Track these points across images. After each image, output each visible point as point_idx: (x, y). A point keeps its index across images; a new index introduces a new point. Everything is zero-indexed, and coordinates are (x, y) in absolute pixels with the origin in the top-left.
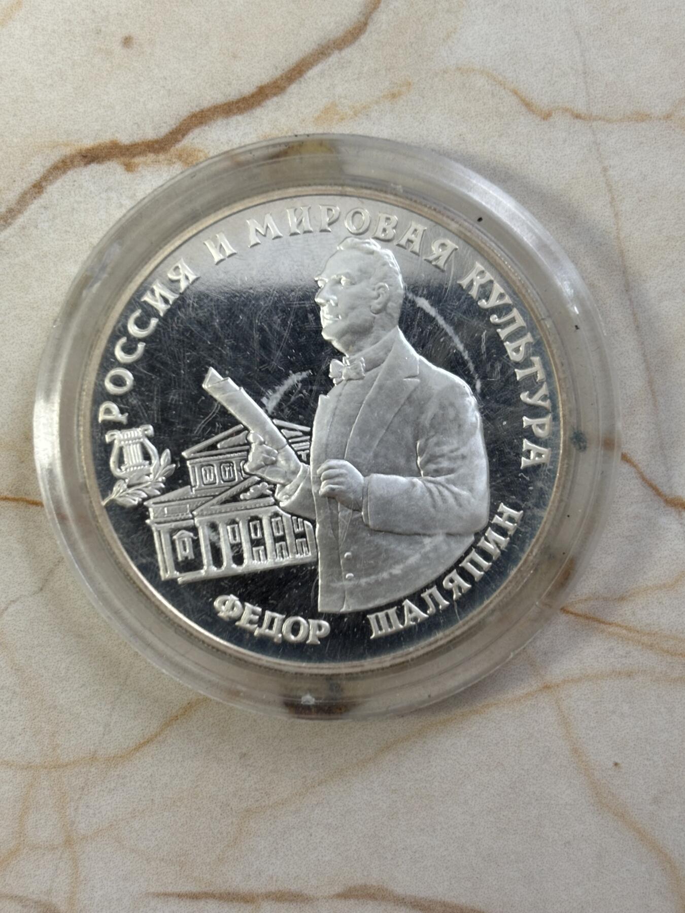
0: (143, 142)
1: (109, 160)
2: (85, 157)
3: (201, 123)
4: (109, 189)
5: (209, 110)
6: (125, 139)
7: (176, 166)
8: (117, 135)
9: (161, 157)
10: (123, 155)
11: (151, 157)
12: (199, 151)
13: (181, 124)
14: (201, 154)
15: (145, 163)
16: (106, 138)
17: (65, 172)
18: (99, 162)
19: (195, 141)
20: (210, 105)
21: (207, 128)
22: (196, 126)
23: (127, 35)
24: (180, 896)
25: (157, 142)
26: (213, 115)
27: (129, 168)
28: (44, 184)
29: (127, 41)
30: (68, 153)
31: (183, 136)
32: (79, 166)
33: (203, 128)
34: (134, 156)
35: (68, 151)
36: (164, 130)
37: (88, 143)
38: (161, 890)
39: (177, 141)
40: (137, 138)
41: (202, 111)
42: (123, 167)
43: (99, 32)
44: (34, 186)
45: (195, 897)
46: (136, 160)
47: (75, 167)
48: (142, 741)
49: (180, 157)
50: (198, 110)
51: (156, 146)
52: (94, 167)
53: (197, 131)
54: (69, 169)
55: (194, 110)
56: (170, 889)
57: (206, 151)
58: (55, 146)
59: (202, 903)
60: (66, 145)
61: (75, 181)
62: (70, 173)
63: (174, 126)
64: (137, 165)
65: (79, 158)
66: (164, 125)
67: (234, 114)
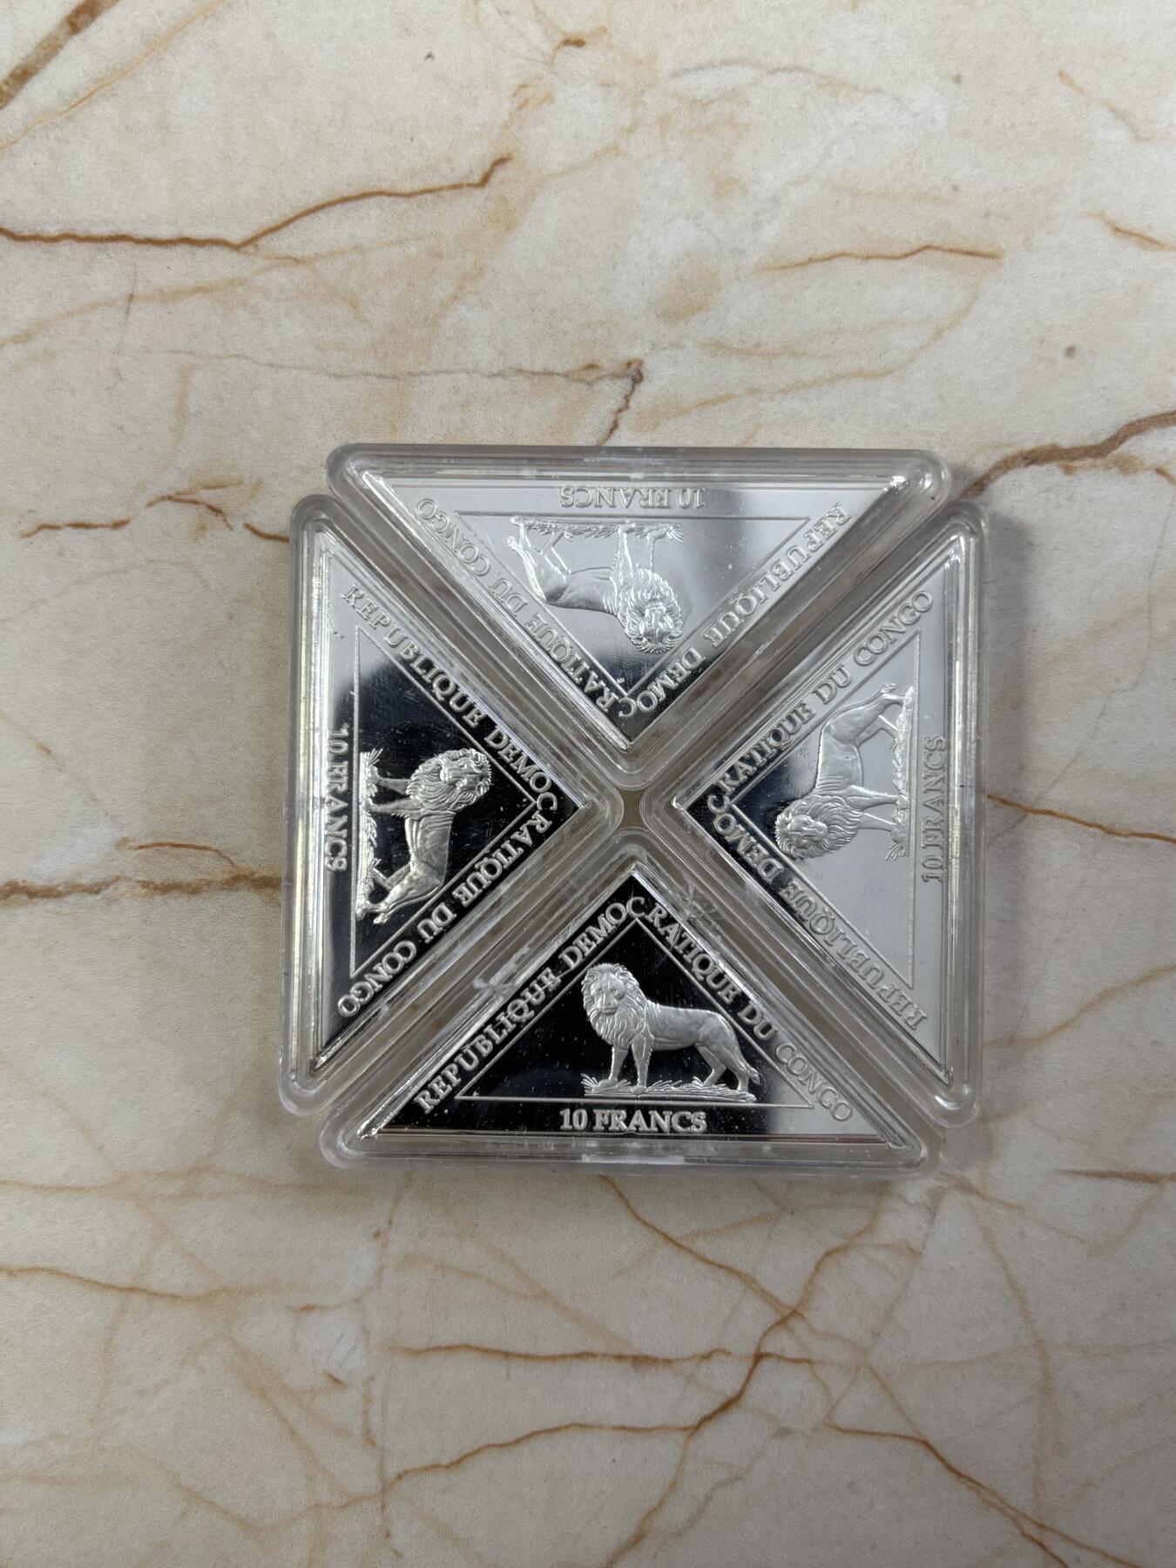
0: (1081, 447)
1: (1048, 462)
2: (1026, 458)
3: (1138, 432)
4: (1048, 490)
5: (1145, 420)
6: (1065, 443)
7: (1112, 471)
8: (1057, 439)
9: (1099, 461)
10: (1063, 458)
11: (1089, 461)
12: (1135, 458)
13: (1119, 432)
14: (1137, 461)
15: (1083, 467)
16: (1047, 441)
17: (1006, 472)
18: (1038, 464)
19: (1132, 448)
20: (1147, 415)
21: (1143, 437)
22: (1132, 434)
23: (1070, 345)
24: (1088, 1174)
25: (1094, 447)
26: (1150, 425)
27: (1068, 471)
28: (985, 482)
29: (1070, 351)
30: (1010, 454)
31: (1121, 443)
32: (1019, 467)
33: (1139, 436)
34: (1073, 459)
35: (1009, 452)
36: (1103, 437)
37: (1029, 445)
38: (1070, 1167)
39: (1114, 448)
40: (1077, 443)
41: (1139, 421)
42: (1062, 470)
43: (1042, 341)
44: (976, 484)
45: (1102, 1175)
46: (1076, 463)
47: (1016, 467)
48: (1058, 1025)
49: (1116, 463)
50: (1135, 419)
51: (1094, 451)
52: (1034, 468)
53: (1133, 439)
54: (1010, 469)
55: (1130, 419)
56: (1079, 1168)
57: (1142, 458)
58: (998, 446)
59: (1107, 1183)
60: (1009, 446)
61: (1015, 481)
62: (1011, 473)
63: (1111, 434)
64: (1075, 469)
65: (1019, 460)
66: (1103, 432)
67: (1171, 425)
